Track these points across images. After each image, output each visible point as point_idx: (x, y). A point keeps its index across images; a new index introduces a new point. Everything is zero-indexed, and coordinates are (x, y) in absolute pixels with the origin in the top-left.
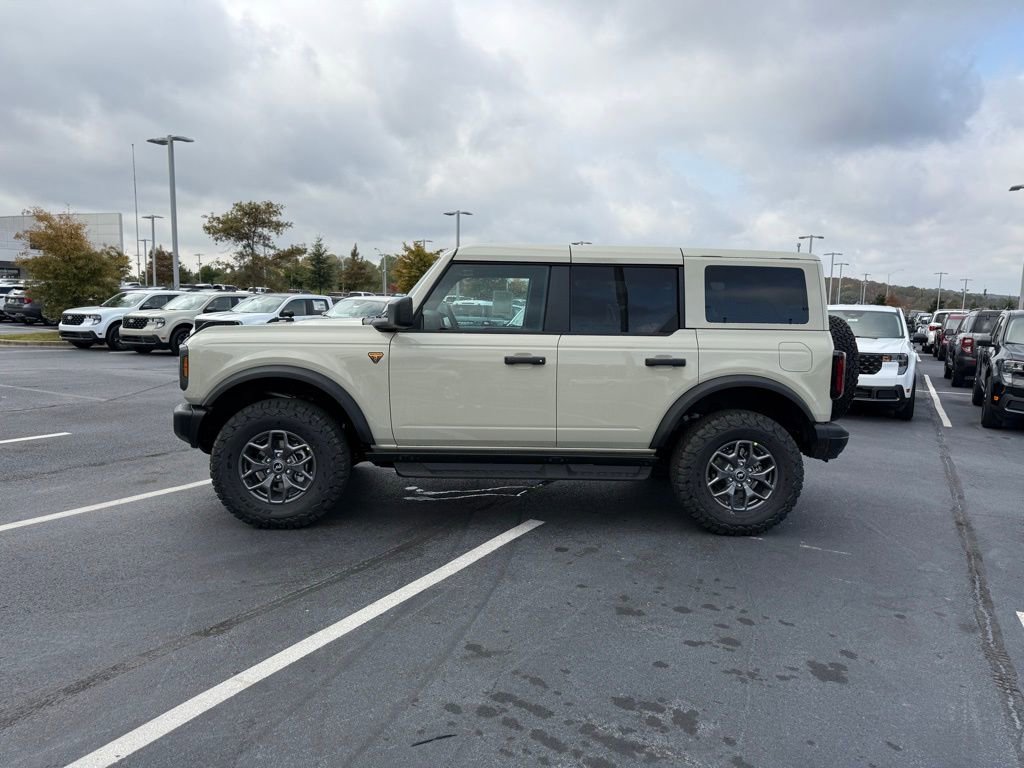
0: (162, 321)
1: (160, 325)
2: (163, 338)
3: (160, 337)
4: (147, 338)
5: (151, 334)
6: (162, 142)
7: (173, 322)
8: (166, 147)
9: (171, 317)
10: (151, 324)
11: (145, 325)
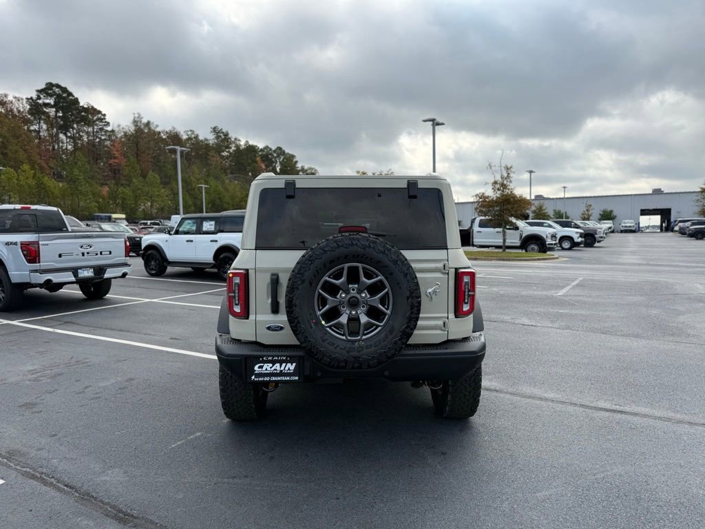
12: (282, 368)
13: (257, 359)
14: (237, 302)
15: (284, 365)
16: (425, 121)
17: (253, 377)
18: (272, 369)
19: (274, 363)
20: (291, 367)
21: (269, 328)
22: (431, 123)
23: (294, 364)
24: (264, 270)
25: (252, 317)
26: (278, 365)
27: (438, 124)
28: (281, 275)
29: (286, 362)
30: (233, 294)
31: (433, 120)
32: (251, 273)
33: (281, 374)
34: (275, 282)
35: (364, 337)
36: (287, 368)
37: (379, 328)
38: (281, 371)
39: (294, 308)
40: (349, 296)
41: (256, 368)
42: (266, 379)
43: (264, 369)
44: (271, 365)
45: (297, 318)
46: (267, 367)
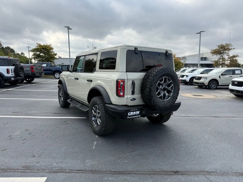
0: (206, 78)
1: (205, 79)
2: (206, 84)
3: (205, 83)
4: (201, 83)
5: (202, 82)
6: (199, 33)
7: (210, 78)
8: (199, 34)
9: (209, 77)
10: (202, 79)
11: (200, 79)
12: (136, 113)
13: (129, 111)
14: (121, 91)
15: (136, 112)
16: (65, 27)
17: (128, 117)
18: (133, 114)
19: (133, 111)
20: (138, 112)
21: (131, 100)
22: (67, 28)
23: (139, 111)
24: (130, 80)
25: (126, 96)
26: (135, 112)
27: (70, 29)
28: (135, 81)
29: (137, 111)
30: (120, 88)
31: (68, 27)
32: (126, 81)
33: (136, 115)
34: (133, 84)
35: (167, 100)
36: (137, 113)
37: (170, 97)
38: (136, 114)
39: (151, 92)
40: (163, 87)
41: (129, 114)
42: (132, 117)
43: (131, 114)
44: (133, 112)
45: (152, 95)
46: (132, 113)
